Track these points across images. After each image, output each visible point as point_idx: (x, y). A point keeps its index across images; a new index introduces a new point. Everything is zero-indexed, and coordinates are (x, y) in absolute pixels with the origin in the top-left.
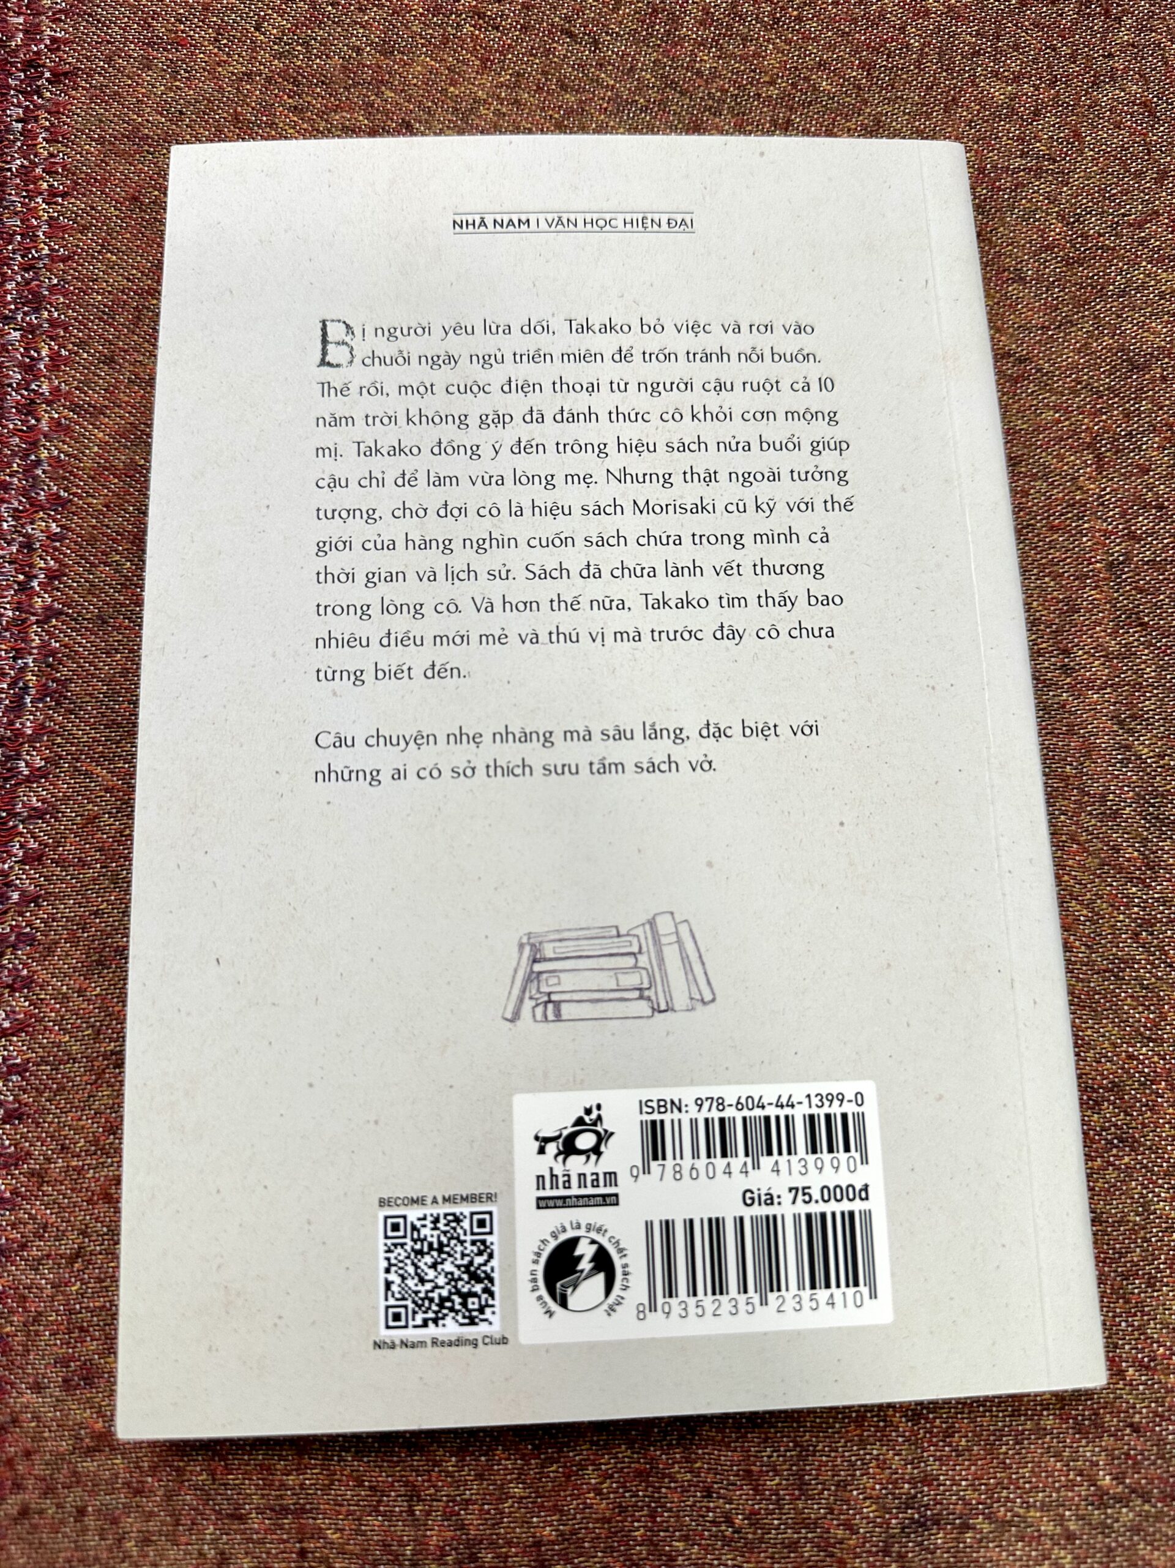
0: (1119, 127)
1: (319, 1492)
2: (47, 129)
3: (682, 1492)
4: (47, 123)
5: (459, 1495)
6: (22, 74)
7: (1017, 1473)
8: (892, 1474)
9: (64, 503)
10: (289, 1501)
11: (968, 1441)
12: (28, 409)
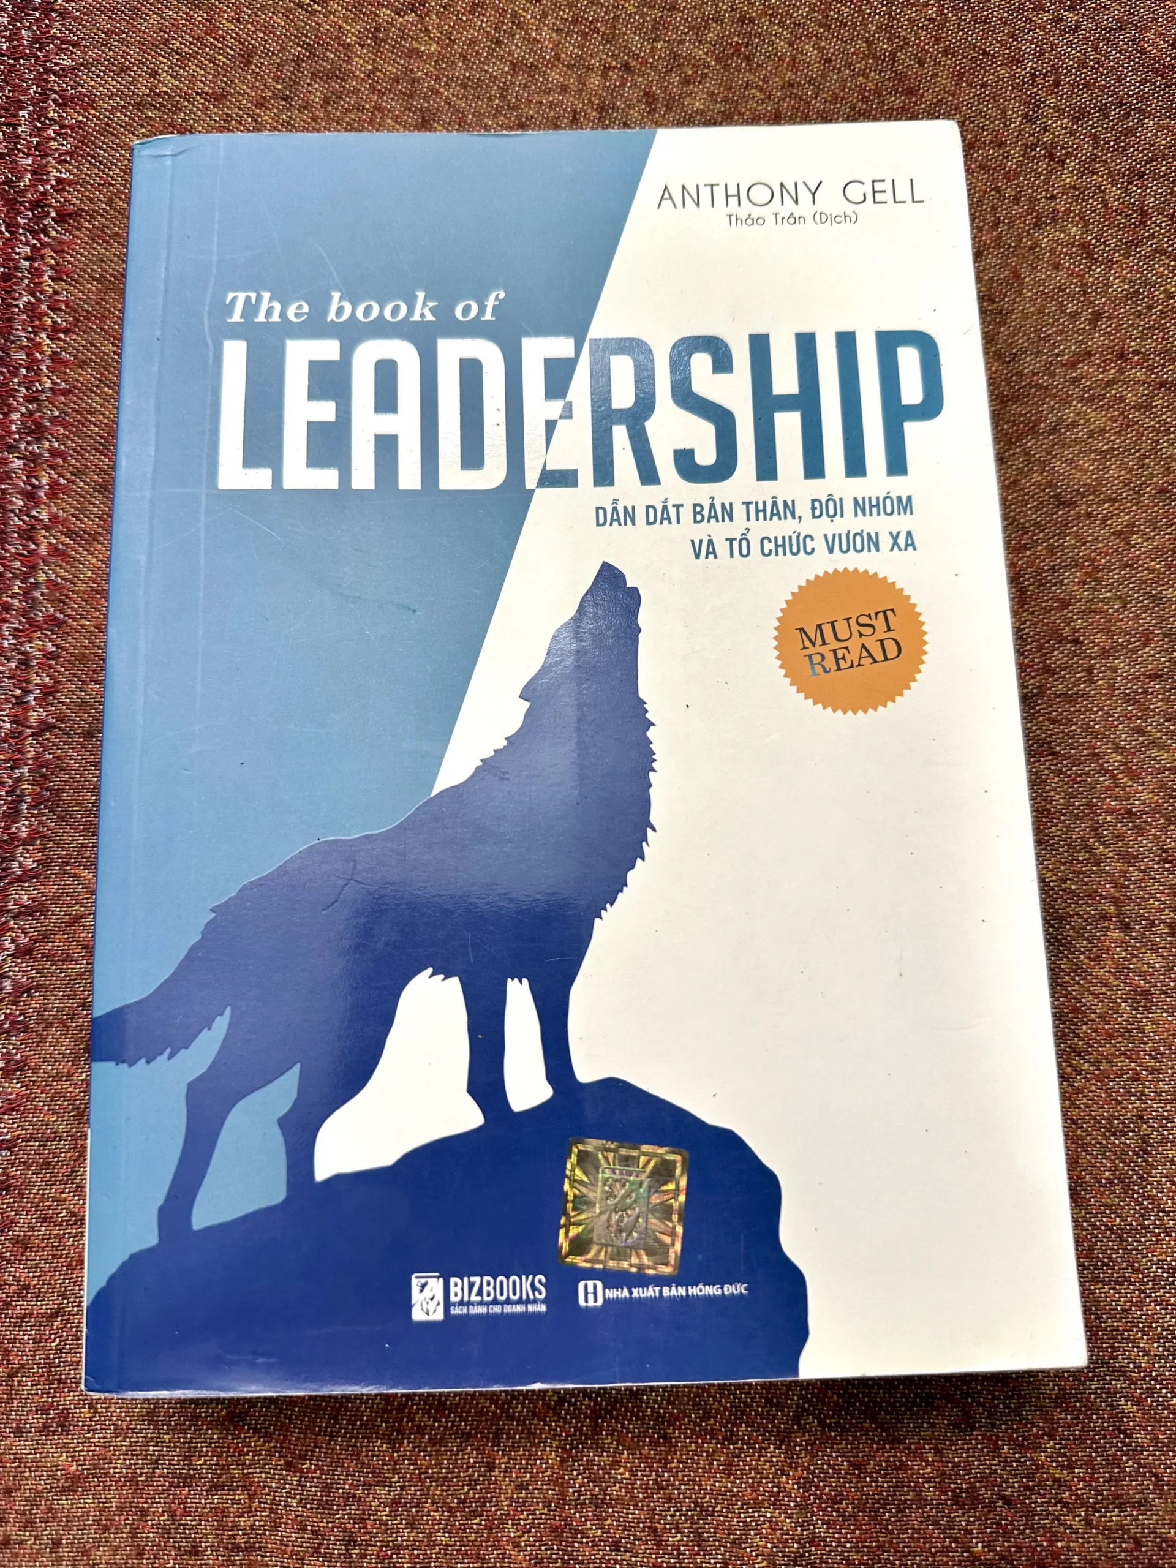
0: (1057, 268)
1: (267, 1533)
2: (52, 267)
3: (593, 1546)
4: (53, 262)
5: (392, 1541)
6: (30, 213)
7: (899, 1538)
8: (782, 1534)
9: (60, 624)
10: (240, 1540)
11: (853, 1508)
12: (28, 534)
